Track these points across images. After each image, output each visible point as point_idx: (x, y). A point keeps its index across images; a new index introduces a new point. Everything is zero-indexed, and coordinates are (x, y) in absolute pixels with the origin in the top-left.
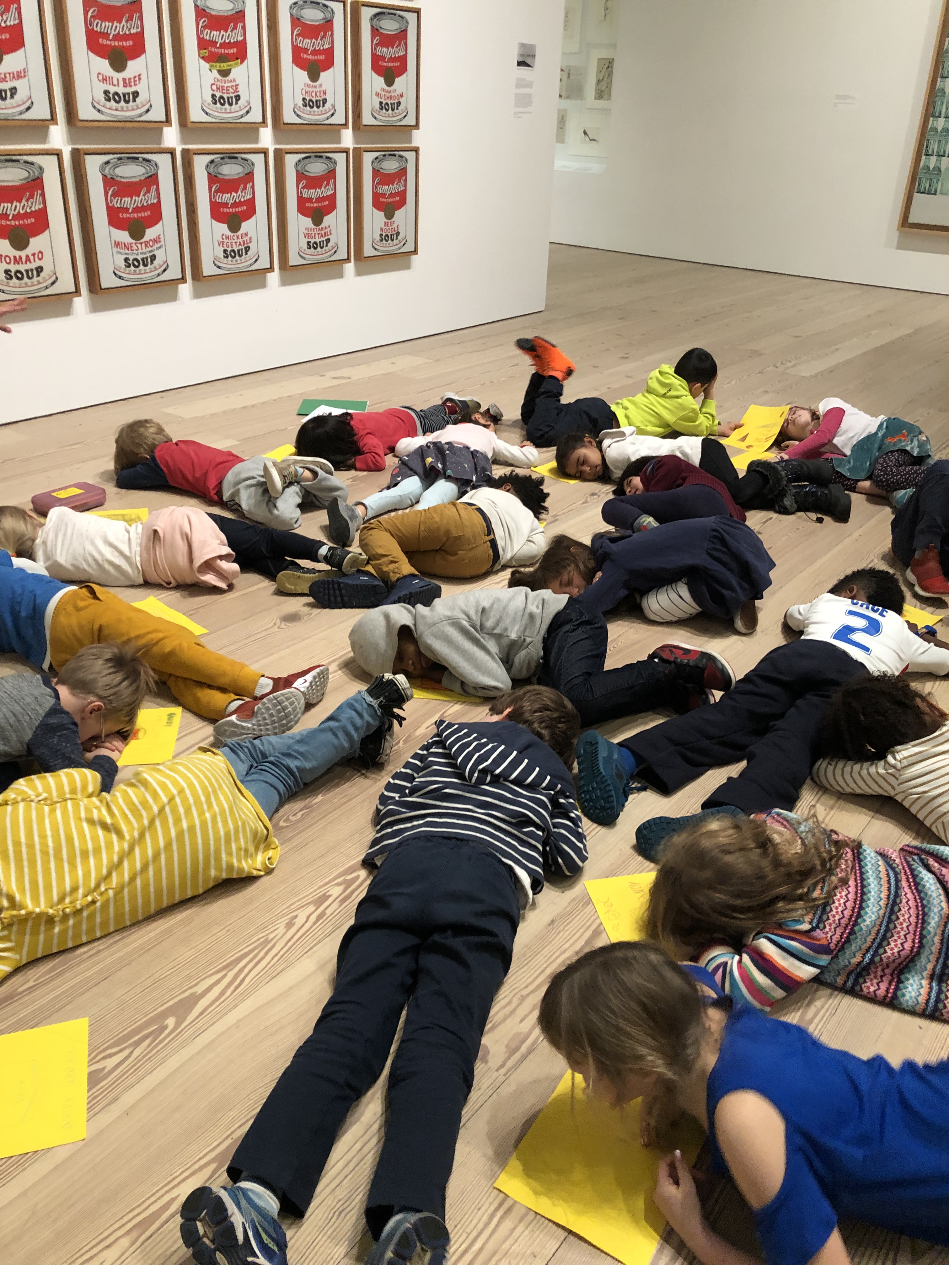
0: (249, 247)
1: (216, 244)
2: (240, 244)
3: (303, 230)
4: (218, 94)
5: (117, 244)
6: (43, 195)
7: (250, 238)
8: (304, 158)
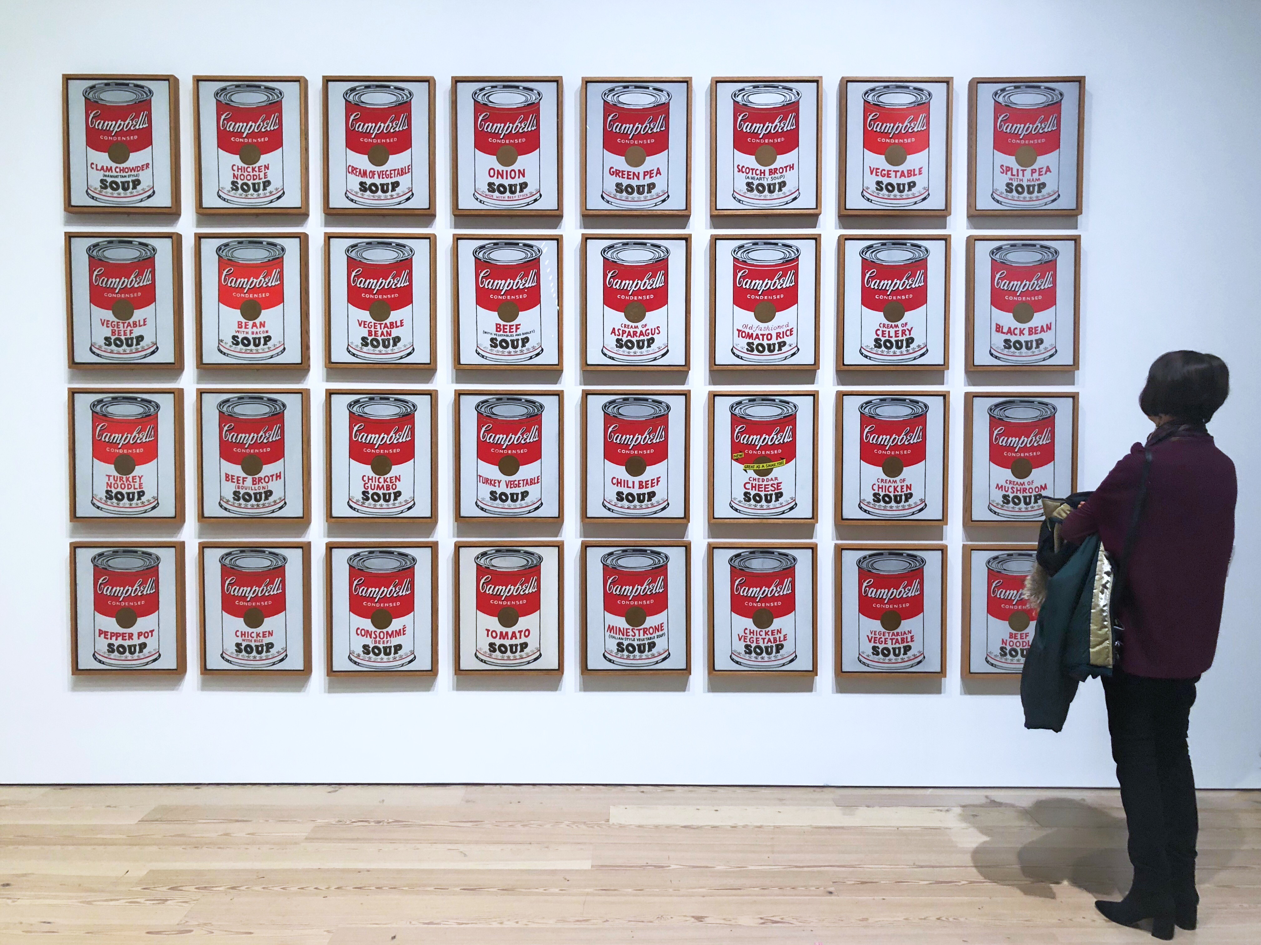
0: (782, 646)
1: (735, 638)
2: (769, 640)
3: (865, 632)
4: (753, 493)
5: (611, 629)
6: (538, 581)
7: (785, 636)
8: (870, 556)
